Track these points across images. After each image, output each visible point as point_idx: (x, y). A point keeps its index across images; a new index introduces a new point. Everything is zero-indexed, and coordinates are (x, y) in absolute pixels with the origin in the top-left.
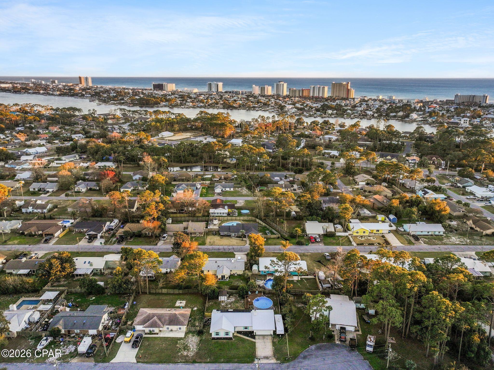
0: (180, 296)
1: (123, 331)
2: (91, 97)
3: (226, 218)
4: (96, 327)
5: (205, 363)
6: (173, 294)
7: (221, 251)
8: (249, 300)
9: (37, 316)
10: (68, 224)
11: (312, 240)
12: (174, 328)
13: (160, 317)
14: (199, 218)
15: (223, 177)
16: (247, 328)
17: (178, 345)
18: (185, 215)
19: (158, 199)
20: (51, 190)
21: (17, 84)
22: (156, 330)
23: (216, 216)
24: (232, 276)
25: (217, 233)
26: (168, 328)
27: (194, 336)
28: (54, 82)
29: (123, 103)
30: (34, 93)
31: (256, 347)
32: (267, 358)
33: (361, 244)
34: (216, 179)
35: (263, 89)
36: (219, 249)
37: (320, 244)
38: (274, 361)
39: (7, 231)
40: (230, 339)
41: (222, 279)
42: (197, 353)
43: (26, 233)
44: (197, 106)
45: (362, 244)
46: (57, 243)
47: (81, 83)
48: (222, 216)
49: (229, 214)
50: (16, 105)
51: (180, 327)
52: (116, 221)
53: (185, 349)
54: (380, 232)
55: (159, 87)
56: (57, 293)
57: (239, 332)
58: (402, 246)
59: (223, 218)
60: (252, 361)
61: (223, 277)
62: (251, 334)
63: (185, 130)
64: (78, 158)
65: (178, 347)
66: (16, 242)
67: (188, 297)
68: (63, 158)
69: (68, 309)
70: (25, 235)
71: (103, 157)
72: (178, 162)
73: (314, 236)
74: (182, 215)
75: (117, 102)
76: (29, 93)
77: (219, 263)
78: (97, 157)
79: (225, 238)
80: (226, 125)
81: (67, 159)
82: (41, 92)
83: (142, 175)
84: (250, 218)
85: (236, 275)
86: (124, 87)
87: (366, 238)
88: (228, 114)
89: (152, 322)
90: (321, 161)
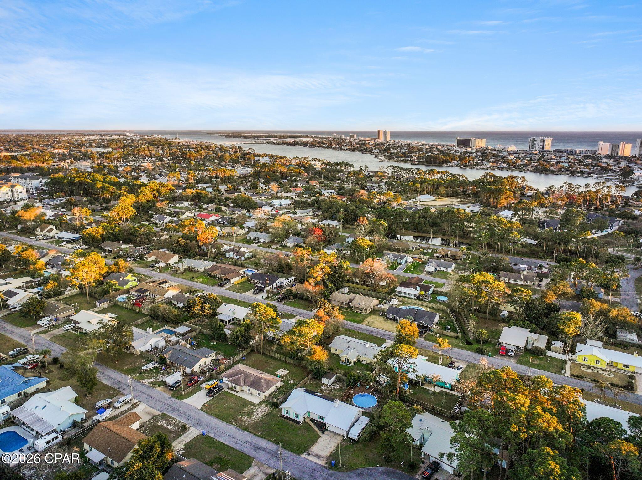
0: (285, 365)
2: (379, 152)
3: (414, 301)
4: (191, 366)
5: (255, 434)
6: (280, 360)
7: (372, 334)
8: (353, 392)
9: (162, 344)
10: (249, 274)
11: (504, 352)
12: (254, 391)
13: (246, 376)
14: (378, 294)
15: (449, 253)
16: (322, 419)
17: (245, 409)
18: (367, 288)
20: (262, 241)
21: (317, 138)
22: (238, 388)
23: (402, 296)
24: (358, 363)
25: (383, 314)
26: (249, 390)
27: (267, 406)
28: (353, 136)
29: (408, 160)
30: (327, 147)
31: (318, 441)
32: (318, 457)
33: (577, 376)
34: (438, 255)
35: (615, 148)
36: (372, 332)
37: (512, 360)
38: (322, 463)
39: (199, 270)
40: (298, 423)
41: (345, 362)
42: (256, 423)
43: (212, 274)
44: (498, 168)
45: (581, 377)
46: (229, 289)
47: (379, 138)
48: (409, 298)
49: (418, 298)
50: (296, 158)
51: (260, 392)
52: (292, 279)
53: (248, 415)
54: (630, 369)
55: (465, 143)
56: (189, 329)
57: (313, 420)
59: (410, 300)
60: (300, 453)
61: (346, 360)
62: (322, 427)
63: (455, 195)
64: (312, 213)
65: (244, 411)
66: (200, 280)
67: (294, 368)
68: (298, 212)
69: (188, 346)
70: (211, 276)
71: (333, 215)
72: (411, 230)
73: (508, 347)
74: (364, 287)
75: (402, 159)
76: (323, 147)
78: (326, 214)
79: (389, 321)
80: (502, 192)
81: (300, 213)
82: (334, 146)
83: (355, 238)
84: (441, 306)
85: (364, 363)
86: (424, 142)
87: (595, 371)
88: (523, 178)
89: (237, 378)
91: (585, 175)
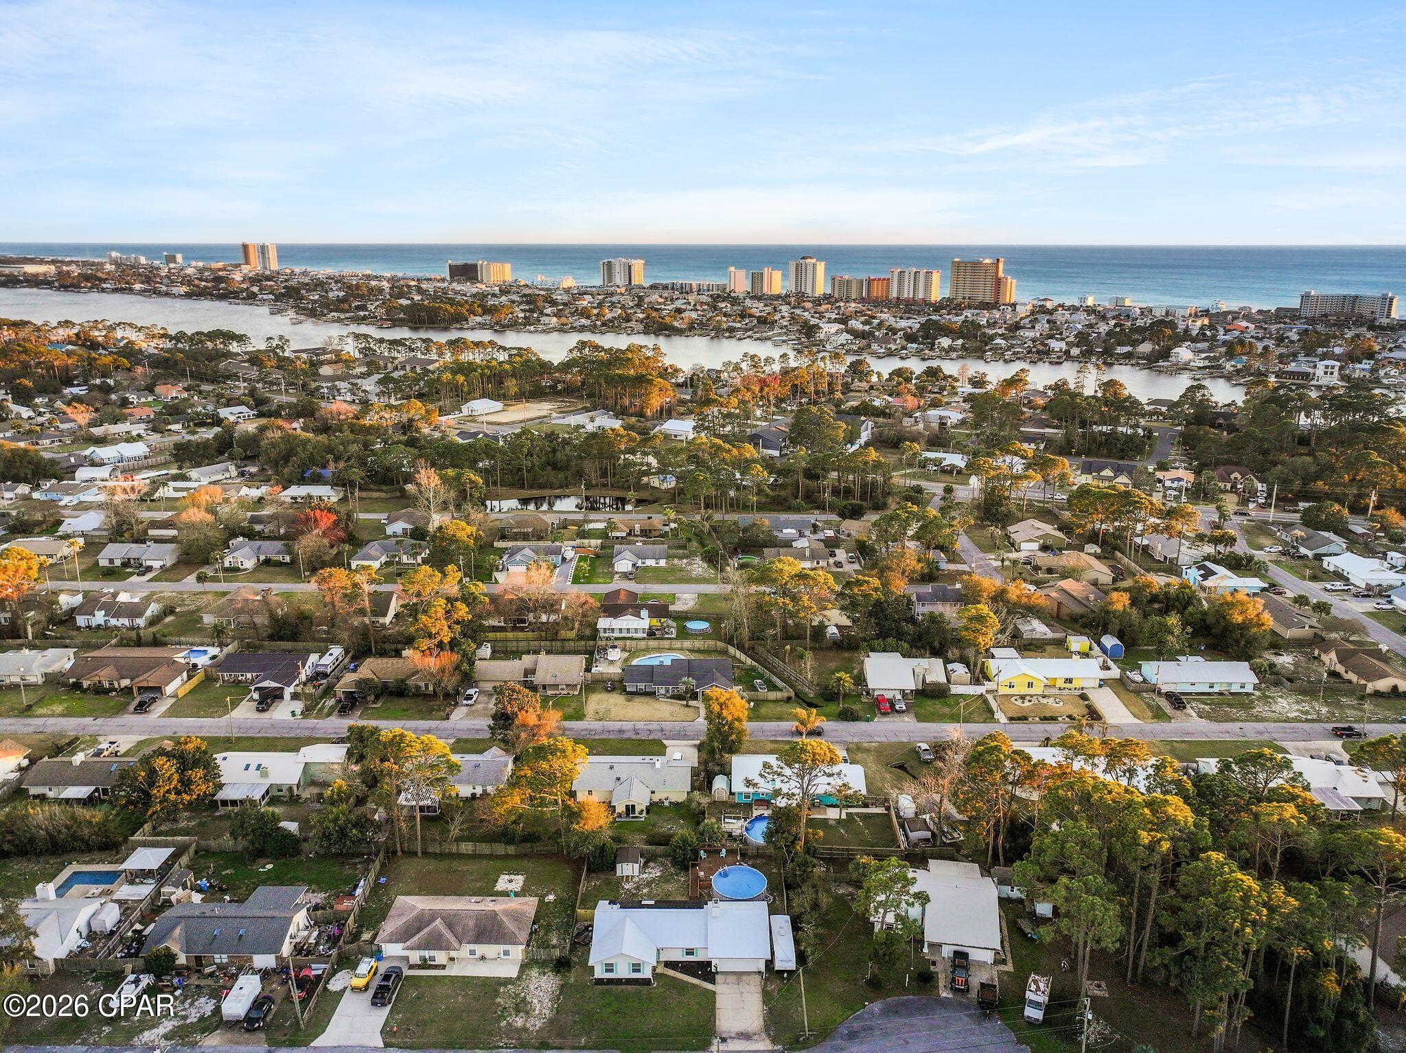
0: (509, 864)
1: (348, 958)
2: (276, 300)
3: (643, 644)
4: (274, 948)
5: (573, 1048)
6: (491, 857)
7: (625, 736)
8: (702, 874)
9: (110, 916)
10: (202, 661)
11: (882, 706)
12: (491, 950)
13: (451, 921)
14: (566, 643)
15: (637, 527)
16: (692, 954)
17: (498, 1000)
18: (530, 635)
19: (454, 590)
20: (157, 564)
21: (69, 263)
22: (440, 957)
23: (616, 639)
24: (654, 807)
25: (616, 686)
26: (472, 952)
27: (544, 974)
28: (171, 259)
29: (364, 318)
30: (116, 290)
31: (718, 1005)
32: (745, 1036)
33: (1019, 719)
34: (619, 534)
35: (757, 279)
36: (621, 731)
37: (906, 719)
38: (764, 1045)
39: (32, 679)
40: (646, 982)
41: (628, 815)
42: (551, 1022)
43: (86, 684)
44: (572, 328)
45: (1023, 719)
46: (172, 712)
47: (247, 262)
48: (631, 639)
49: (651, 634)
50: (67, 324)
51: (507, 947)
52: (337, 651)
53: (518, 1011)
54: (1075, 684)
55: (466, 272)
56: (168, 852)
57: (670, 965)
58: (1137, 725)
59: (634, 642)
60: (703, 1045)
61: (630, 809)
62: (704, 970)
63: (537, 394)
64: (234, 473)
65: (499, 1005)
66: (58, 709)
67: (525, 863)
68: (194, 473)
69: (197, 898)
70: (84, 691)
71: (303, 472)
72: (512, 485)
73: (888, 695)
74: (521, 635)
75: (348, 315)
76: (103, 290)
77: (620, 771)
78: (286, 471)
79: (638, 699)
80: (650, 382)
81: (204, 475)
82: (138, 286)
83: (413, 523)
84: (711, 643)
85: (666, 803)
86: (369, 272)
87: (1034, 700)
88: (656, 348)
89: (430, 934)
90: (914, 483)
91: (739, 334)
